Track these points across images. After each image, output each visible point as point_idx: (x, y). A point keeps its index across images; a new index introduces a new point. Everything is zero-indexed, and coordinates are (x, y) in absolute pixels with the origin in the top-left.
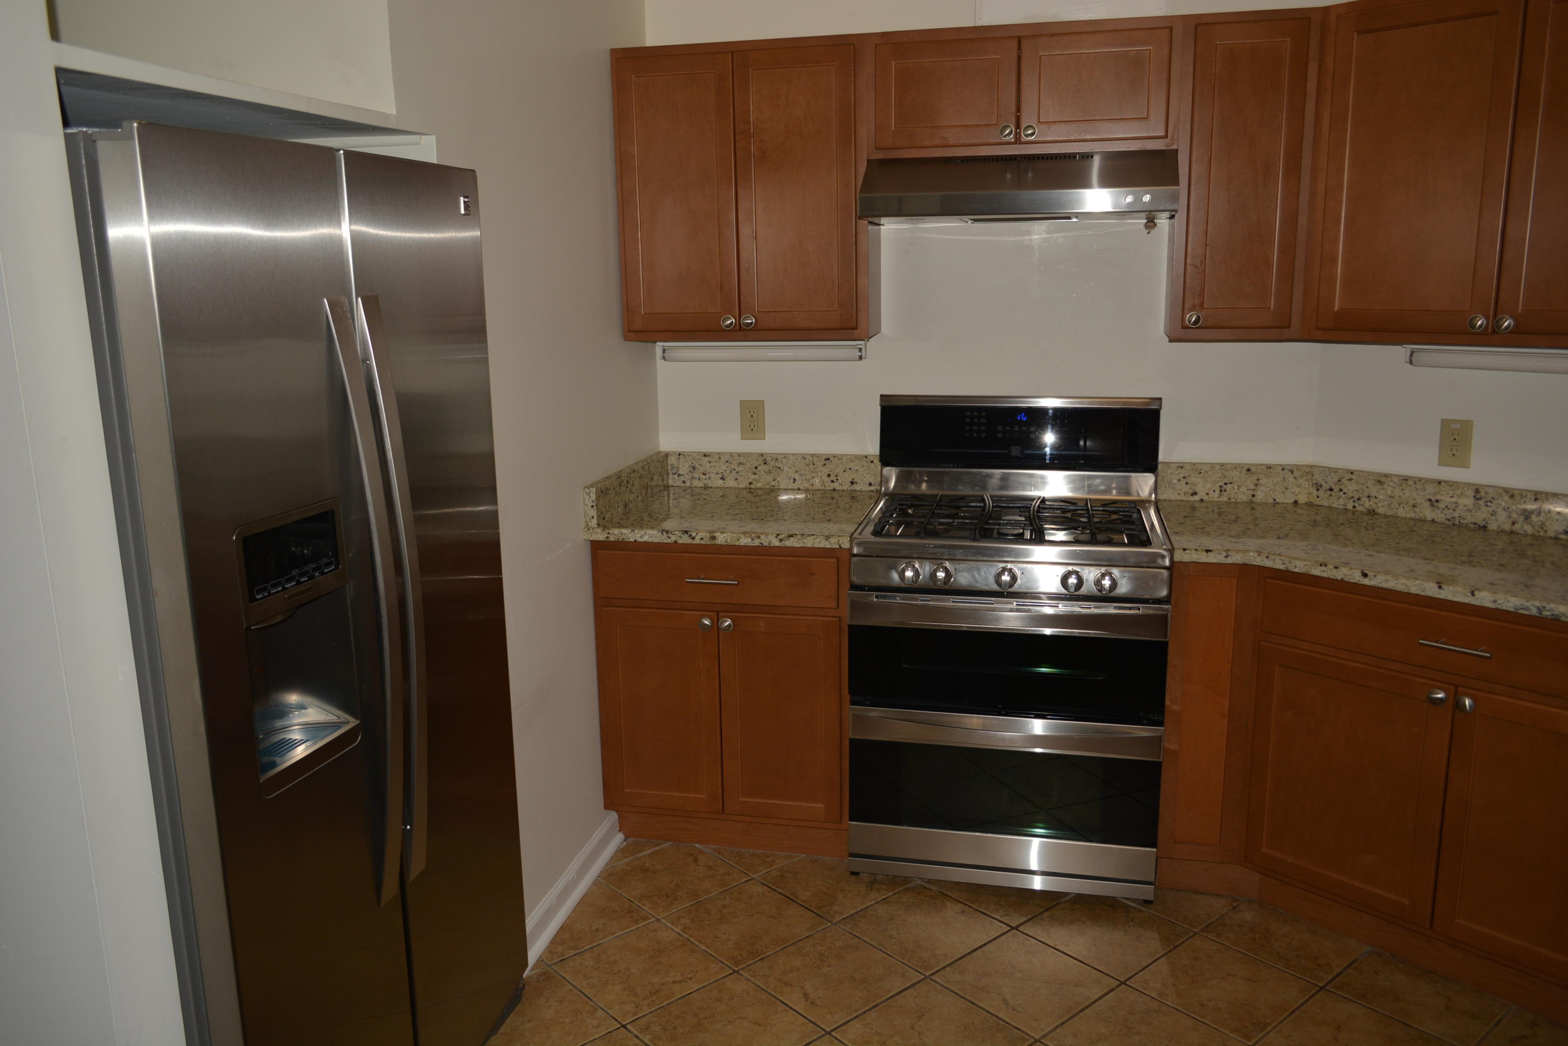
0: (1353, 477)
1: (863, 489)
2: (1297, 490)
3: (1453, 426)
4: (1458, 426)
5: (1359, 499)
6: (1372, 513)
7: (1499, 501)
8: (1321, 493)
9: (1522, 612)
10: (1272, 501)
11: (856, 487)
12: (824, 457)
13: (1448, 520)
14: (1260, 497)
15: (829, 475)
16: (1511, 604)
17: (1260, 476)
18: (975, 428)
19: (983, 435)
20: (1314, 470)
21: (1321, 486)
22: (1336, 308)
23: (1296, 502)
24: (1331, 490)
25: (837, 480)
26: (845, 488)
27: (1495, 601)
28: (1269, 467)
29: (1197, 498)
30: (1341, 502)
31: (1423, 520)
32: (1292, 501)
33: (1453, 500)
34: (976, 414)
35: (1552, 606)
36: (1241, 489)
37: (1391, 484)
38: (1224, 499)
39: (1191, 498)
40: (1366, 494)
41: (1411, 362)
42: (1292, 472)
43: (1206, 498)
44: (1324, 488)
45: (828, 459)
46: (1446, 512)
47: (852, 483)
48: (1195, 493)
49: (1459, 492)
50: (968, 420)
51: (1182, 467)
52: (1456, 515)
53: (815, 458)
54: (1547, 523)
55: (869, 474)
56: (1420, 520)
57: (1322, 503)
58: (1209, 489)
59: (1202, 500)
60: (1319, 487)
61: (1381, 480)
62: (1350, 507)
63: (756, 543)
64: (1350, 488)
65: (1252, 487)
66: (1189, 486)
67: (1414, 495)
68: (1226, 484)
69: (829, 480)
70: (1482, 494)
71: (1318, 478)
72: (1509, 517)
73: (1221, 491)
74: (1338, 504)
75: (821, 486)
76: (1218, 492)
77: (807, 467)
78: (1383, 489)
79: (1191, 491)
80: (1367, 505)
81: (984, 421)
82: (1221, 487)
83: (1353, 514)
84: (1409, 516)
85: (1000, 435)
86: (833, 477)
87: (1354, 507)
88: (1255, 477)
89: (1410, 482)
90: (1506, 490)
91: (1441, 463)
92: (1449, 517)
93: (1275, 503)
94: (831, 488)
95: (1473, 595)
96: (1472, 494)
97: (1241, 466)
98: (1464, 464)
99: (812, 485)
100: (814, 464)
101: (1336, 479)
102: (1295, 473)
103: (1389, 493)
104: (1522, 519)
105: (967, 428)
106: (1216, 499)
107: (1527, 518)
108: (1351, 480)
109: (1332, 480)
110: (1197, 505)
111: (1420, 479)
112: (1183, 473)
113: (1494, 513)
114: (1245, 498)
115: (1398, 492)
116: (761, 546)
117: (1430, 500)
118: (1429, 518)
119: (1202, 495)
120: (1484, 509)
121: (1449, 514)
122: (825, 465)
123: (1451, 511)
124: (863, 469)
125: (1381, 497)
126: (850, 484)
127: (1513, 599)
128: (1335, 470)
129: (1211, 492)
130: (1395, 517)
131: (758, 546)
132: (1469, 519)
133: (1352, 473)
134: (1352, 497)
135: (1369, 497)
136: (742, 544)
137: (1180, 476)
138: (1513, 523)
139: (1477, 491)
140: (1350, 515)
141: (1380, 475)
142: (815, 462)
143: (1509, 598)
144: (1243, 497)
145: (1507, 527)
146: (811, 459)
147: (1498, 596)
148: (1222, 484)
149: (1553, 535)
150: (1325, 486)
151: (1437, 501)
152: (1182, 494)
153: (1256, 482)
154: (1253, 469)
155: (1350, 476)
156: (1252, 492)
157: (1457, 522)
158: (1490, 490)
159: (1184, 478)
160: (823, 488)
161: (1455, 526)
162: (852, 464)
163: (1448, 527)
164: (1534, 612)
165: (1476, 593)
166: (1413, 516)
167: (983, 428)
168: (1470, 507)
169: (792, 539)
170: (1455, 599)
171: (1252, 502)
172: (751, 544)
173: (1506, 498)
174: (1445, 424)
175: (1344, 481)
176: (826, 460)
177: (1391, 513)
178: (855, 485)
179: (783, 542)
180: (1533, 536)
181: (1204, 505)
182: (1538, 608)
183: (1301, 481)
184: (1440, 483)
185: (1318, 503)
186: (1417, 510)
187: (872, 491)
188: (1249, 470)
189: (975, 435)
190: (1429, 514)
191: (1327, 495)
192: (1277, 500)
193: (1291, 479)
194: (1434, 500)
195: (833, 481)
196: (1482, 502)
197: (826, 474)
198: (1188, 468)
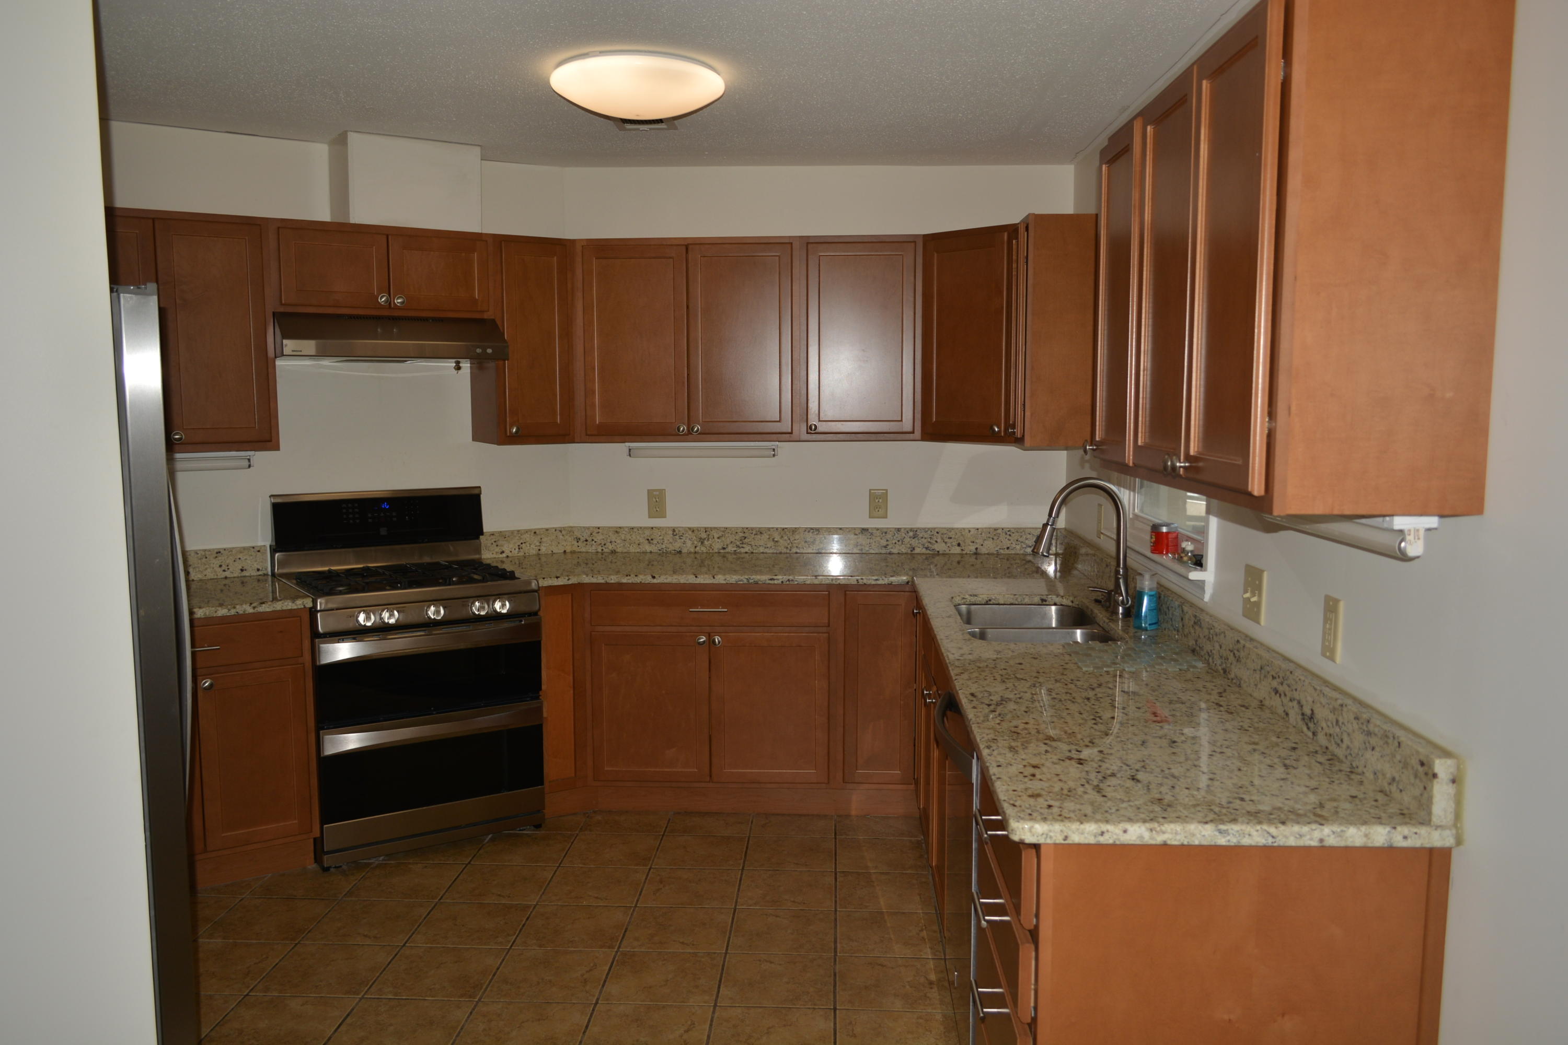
0: (600, 531)
1: (252, 574)
2: (565, 544)
3: (655, 493)
4: (658, 493)
5: (605, 545)
6: (613, 552)
7: (687, 535)
8: (580, 544)
9: (739, 583)
10: (551, 552)
11: (245, 573)
12: (216, 551)
13: (660, 550)
14: (543, 549)
15: (221, 566)
16: (734, 580)
17: (542, 536)
18: (351, 516)
19: (358, 521)
20: (574, 529)
21: (579, 539)
22: (597, 423)
23: (565, 551)
24: (586, 541)
25: (228, 569)
26: (235, 575)
27: (726, 579)
28: (547, 530)
29: (504, 555)
30: (594, 547)
31: (645, 553)
32: (562, 551)
33: (661, 538)
34: (350, 505)
35: (754, 577)
36: (532, 546)
37: (624, 532)
38: (521, 554)
39: (501, 556)
40: (609, 541)
41: (630, 455)
42: (561, 531)
43: (510, 554)
44: (582, 540)
45: (220, 552)
46: (658, 545)
47: (242, 570)
48: (503, 552)
49: (664, 532)
50: (344, 511)
51: (493, 535)
52: (664, 546)
53: (207, 553)
54: (713, 545)
55: (256, 561)
56: (643, 553)
57: (581, 550)
58: (511, 548)
59: (508, 556)
60: (578, 540)
61: (617, 530)
62: (600, 550)
63: (233, 612)
64: (599, 538)
65: (538, 544)
66: (499, 547)
67: (638, 537)
68: (522, 543)
69: (220, 570)
70: (677, 532)
71: (577, 534)
72: (693, 544)
73: (519, 549)
74: (592, 549)
75: (214, 575)
76: (517, 550)
77: (199, 561)
78: (619, 536)
79: (500, 551)
80: (610, 548)
81: (357, 510)
82: (519, 546)
83: (602, 554)
84: (636, 551)
85: (370, 520)
86: (224, 567)
87: (602, 550)
88: (539, 537)
89: (635, 530)
90: (690, 529)
91: (650, 517)
92: (660, 548)
93: (553, 553)
94: (223, 577)
95: (714, 578)
96: (672, 533)
97: (530, 530)
98: (663, 515)
99: (206, 575)
100: (206, 558)
101: (589, 533)
102: (563, 532)
103: (623, 538)
104: (700, 544)
105: (345, 516)
106: (516, 555)
107: (702, 543)
108: (599, 532)
109: (586, 535)
110: (504, 559)
111: (641, 528)
112: (493, 538)
113: (684, 543)
114: (534, 552)
115: (628, 537)
116: (238, 615)
117: (648, 540)
118: (648, 551)
119: (507, 553)
120: (679, 541)
121: (660, 546)
122: (216, 557)
123: (660, 544)
124: (251, 558)
125: (618, 542)
126: (240, 571)
127: (734, 577)
128: (588, 528)
129: (513, 550)
130: (628, 553)
131: (234, 615)
132: (671, 548)
133: (599, 528)
134: (601, 544)
135: (611, 542)
136: (220, 615)
137: (493, 541)
138: (696, 547)
139: (674, 531)
140: (600, 556)
141: (617, 528)
142: (207, 556)
143: (732, 576)
144: (533, 552)
145: (692, 550)
146: (203, 553)
147: (727, 576)
148: (519, 544)
149: (717, 551)
150: (583, 539)
151: (652, 540)
152: (495, 553)
153: (540, 540)
154: (537, 532)
155: (598, 530)
156: (539, 548)
157: (665, 551)
158: (681, 529)
159: (495, 542)
160: (216, 577)
161: (663, 554)
162: (241, 554)
163: (660, 554)
164: (745, 581)
165: (715, 576)
166: (639, 550)
167: (357, 516)
168: (671, 541)
169: (264, 605)
170: (705, 582)
171: (539, 554)
172: (228, 614)
173: (690, 533)
174: (650, 492)
175: (594, 534)
176: (217, 553)
177: (625, 551)
178: (244, 572)
179: (256, 609)
180: (707, 553)
181: (510, 559)
182: (747, 579)
183: (567, 537)
184: (652, 528)
185: (579, 551)
186: (640, 546)
187: (260, 575)
188: (535, 533)
189: (351, 521)
190: (648, 548)
191: (584, 545)
192: (554, 552)
193: (561, 537)
194: (650, 539)
195: (224, 571)
196: (677, 537)
197: (218, 566)
198: (497, 535)
